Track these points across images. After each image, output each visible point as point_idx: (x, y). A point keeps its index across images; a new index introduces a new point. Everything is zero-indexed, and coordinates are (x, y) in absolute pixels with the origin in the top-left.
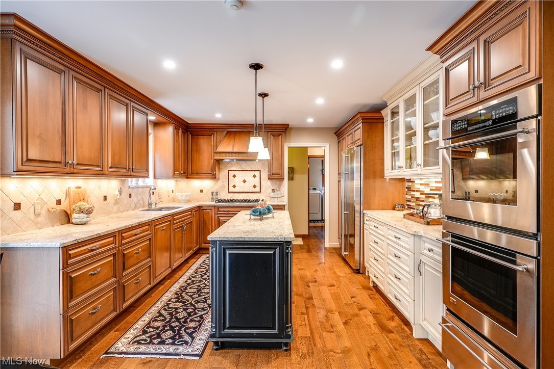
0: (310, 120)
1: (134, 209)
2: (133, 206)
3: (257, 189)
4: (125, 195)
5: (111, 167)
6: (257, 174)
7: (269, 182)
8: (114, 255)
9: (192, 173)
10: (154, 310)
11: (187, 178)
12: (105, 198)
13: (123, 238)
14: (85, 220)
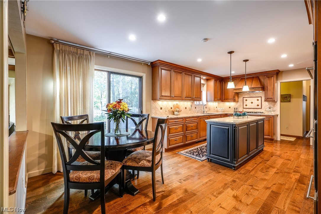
0: (291, 66)
1: (197, 113)
2: (197, 112)
3: (260, 107)
4: (193, 108)
5: (185, 97)
6: (260, 99)
7: (267, 103)
8: (183, 125)
9: (224, 99)
10: (196, 147)
11: (222, 101)
12: (186, 108)
13: (186, 120)
14: (177, 114)
